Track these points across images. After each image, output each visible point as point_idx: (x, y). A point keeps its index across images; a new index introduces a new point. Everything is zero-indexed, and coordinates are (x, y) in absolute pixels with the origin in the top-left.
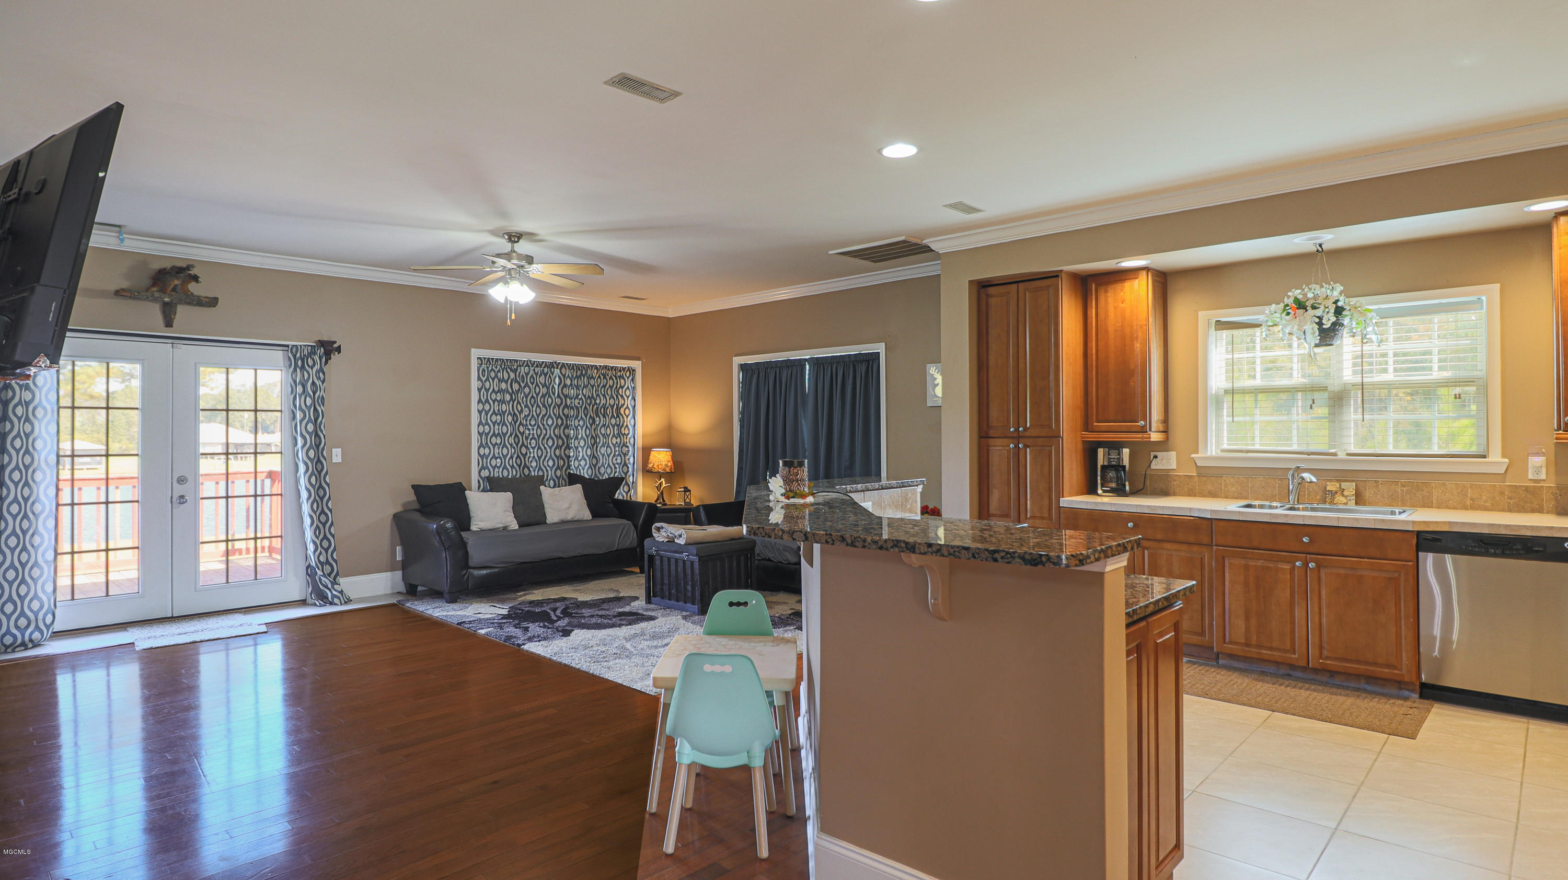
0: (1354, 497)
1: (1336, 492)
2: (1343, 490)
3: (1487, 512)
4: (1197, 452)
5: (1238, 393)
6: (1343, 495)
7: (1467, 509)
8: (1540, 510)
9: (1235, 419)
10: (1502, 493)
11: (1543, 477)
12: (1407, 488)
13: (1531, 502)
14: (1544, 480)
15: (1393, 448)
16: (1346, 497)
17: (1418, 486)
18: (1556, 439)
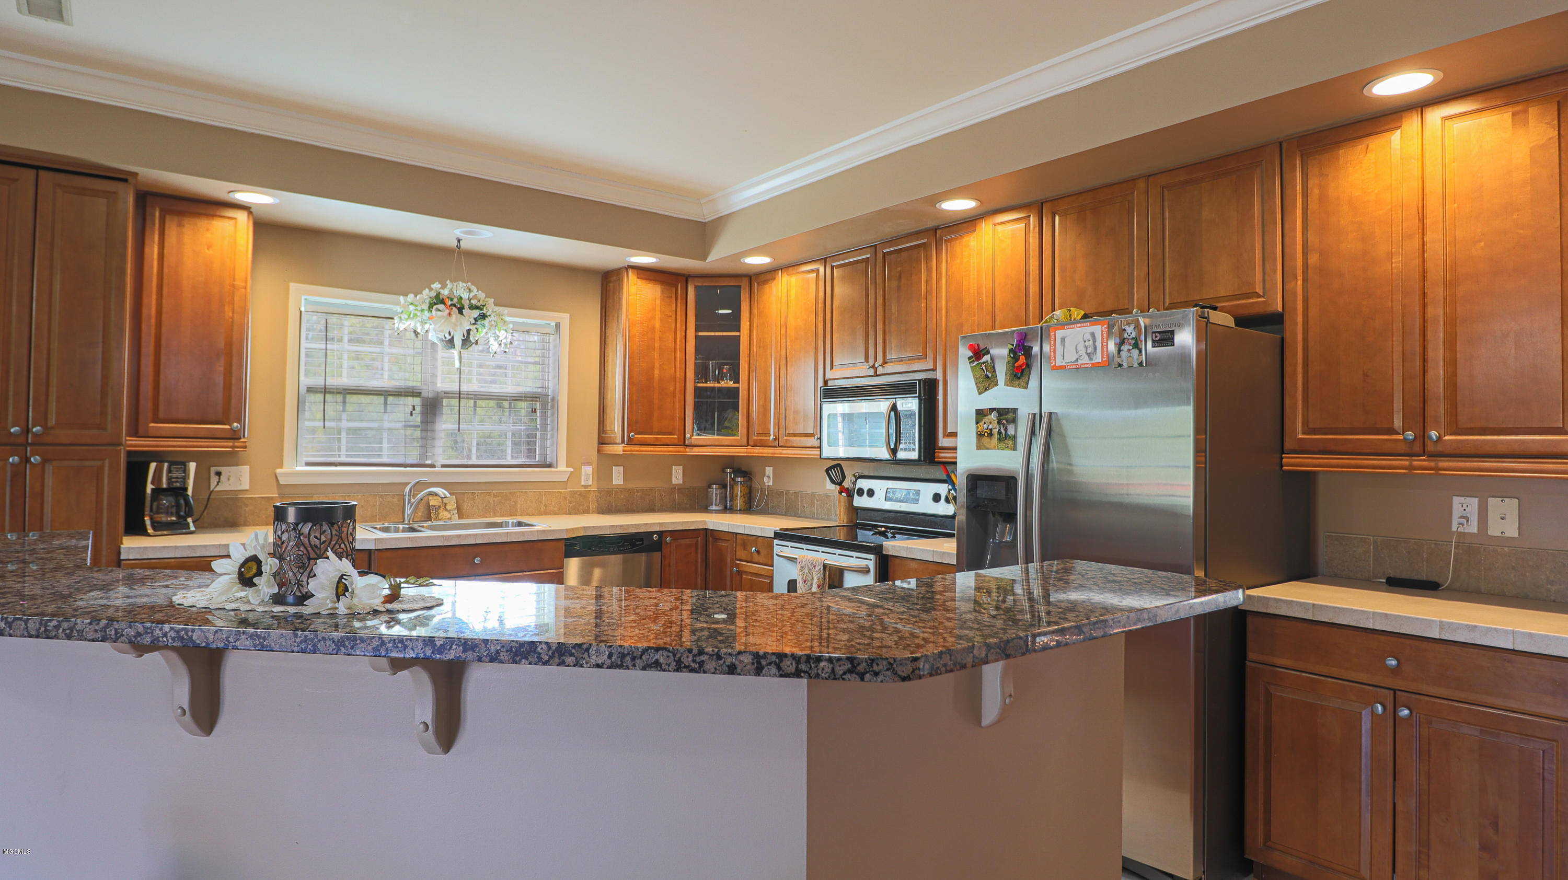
0: (456, 511)
1: (439, 507)
2: (446, 504)
3: (557, 516)
4: (281, 467)
5: (330, 393)
6: (446, 510)
7: (542, 515)
8: (586, 512)
9: (327, 424)
10: (565, 498)
11: (590, 483)
12: (498, 498)
13: (583, 505)
14: (590, 486)
15: (476, 459)
16: (449, 511)
17: (507, 496)
18: (599, 451)
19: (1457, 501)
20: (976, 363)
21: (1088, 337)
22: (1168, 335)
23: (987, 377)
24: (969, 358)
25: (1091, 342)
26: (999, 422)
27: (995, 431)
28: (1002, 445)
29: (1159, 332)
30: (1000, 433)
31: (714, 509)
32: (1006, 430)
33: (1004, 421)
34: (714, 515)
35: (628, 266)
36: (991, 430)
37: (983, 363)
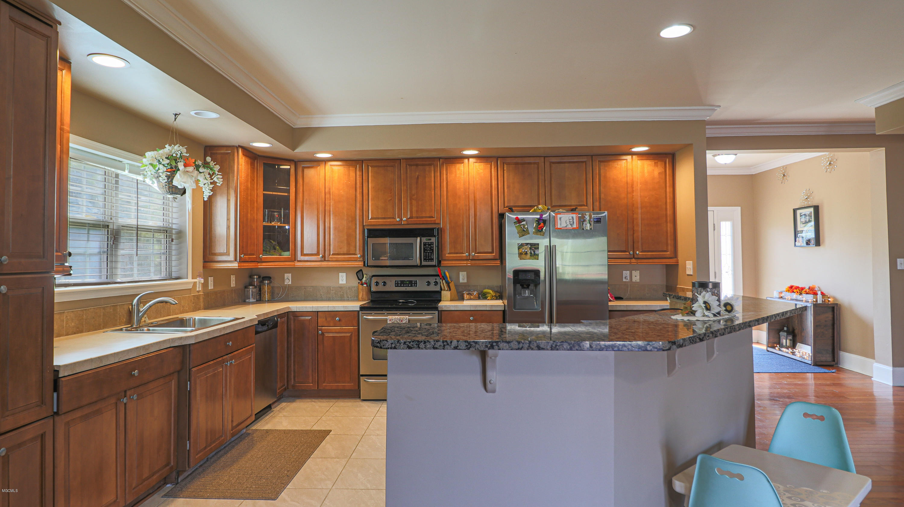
18: (204, 267)
19: (624, 272)
20: (518, 224)
21: (571, 218)
22: (599, 220)
23: (524, 230)
24: (514, 223)
25: (572, 220)
26: (530, 249)
27: (529, 252)
28: (532, 258)
29: (596, 219)
30: (531, 253)
31: (251, 301)
32: (534, 252)
33: (533, 248)
34: (251, 306)
35: (238, 145)
36: (526, 252)
37: (522, 225)
